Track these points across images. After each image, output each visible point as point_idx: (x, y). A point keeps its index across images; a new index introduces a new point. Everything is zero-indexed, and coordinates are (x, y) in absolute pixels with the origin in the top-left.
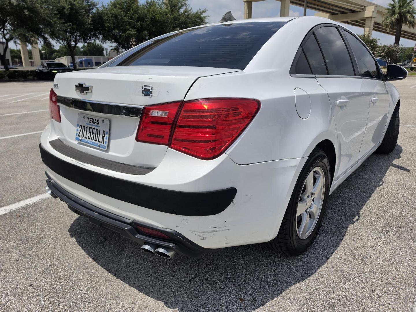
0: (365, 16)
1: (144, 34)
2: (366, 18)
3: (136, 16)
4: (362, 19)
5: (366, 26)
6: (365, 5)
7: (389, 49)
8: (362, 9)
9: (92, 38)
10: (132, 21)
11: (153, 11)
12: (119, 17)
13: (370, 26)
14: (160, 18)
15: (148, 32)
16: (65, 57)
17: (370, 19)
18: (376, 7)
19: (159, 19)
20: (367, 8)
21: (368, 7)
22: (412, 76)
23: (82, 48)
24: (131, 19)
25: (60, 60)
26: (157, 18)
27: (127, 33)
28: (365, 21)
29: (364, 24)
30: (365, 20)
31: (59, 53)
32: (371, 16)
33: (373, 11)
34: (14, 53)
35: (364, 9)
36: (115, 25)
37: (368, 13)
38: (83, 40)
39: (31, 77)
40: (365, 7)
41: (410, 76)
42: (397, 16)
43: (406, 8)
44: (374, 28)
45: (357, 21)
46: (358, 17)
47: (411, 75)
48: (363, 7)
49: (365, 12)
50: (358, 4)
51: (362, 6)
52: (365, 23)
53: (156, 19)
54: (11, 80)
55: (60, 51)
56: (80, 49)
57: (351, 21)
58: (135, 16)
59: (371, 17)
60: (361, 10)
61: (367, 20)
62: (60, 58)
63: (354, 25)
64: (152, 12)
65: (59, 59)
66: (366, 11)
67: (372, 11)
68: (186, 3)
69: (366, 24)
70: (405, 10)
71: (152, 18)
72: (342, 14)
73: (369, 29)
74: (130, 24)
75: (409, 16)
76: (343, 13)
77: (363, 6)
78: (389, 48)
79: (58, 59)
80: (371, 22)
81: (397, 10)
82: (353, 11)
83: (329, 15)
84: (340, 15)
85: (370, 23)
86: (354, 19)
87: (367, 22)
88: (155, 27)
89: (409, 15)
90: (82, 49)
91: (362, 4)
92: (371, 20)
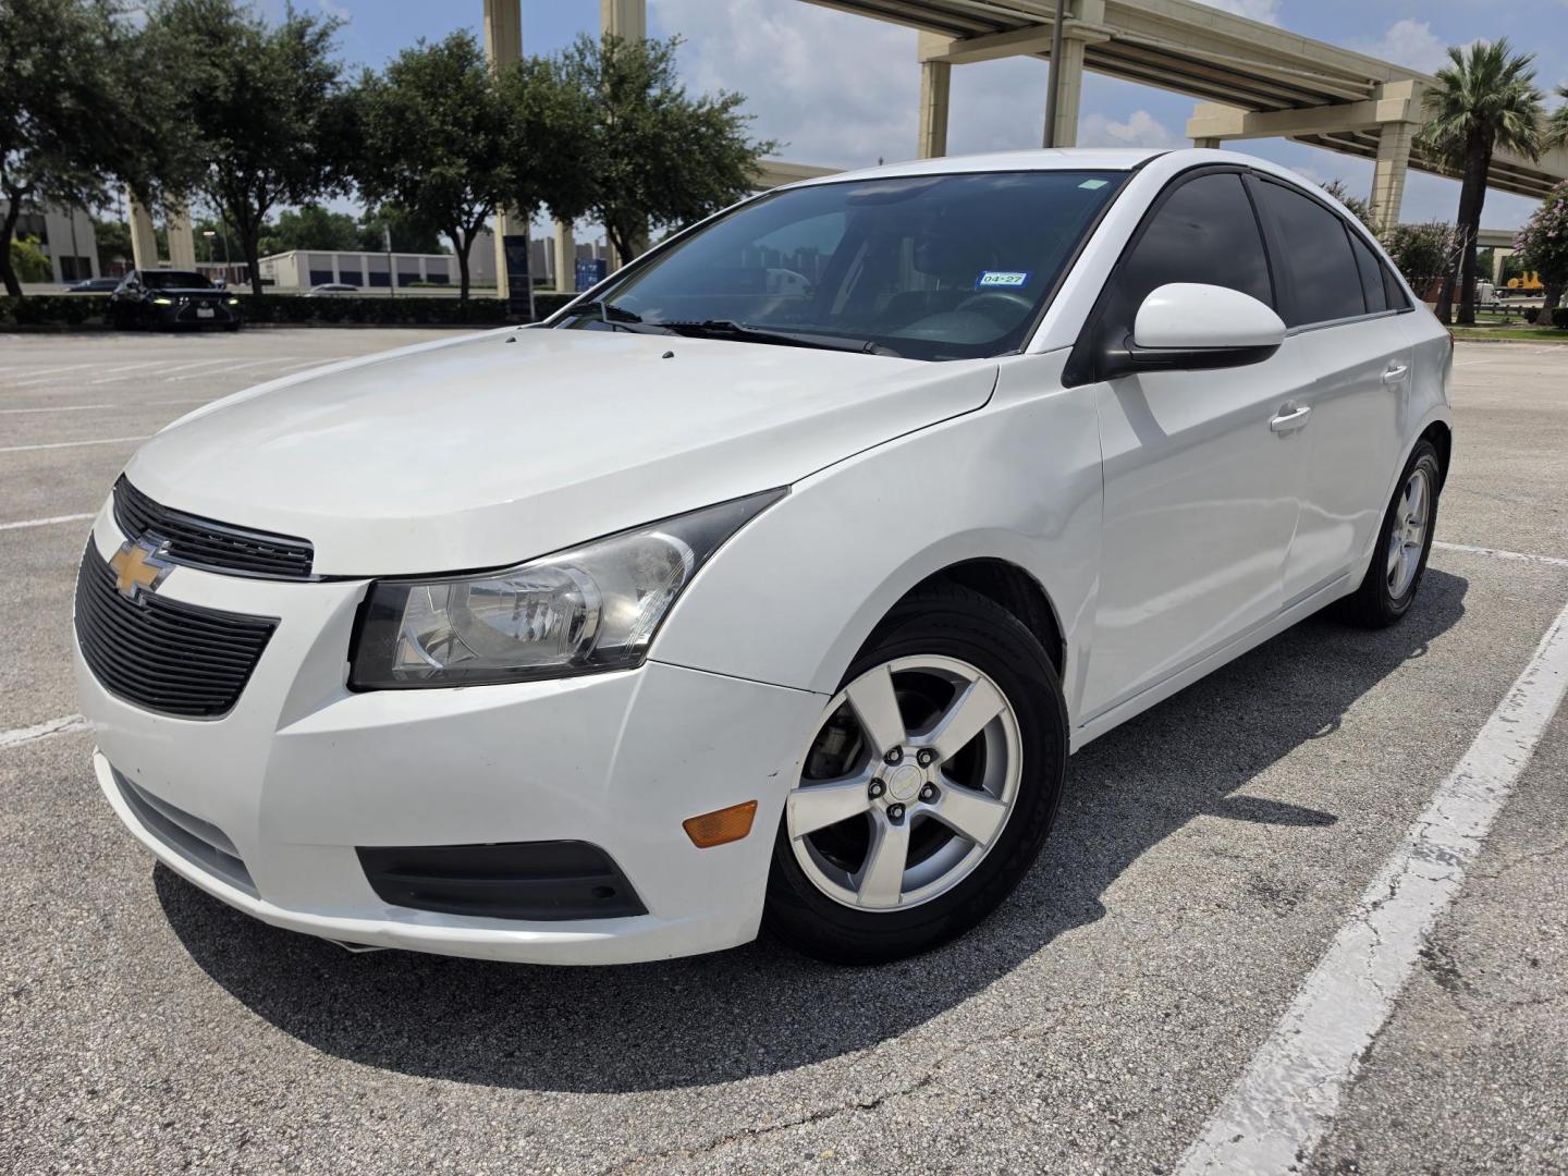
0: (1379, 119)
1: (498, 175)
2: (1384, 124)
3: (470, 114)
4: (1367, 129)
5: (1381, 153)
6: (1379, 79)
7: (1414, 242)
8: (1369, 92)
9: (322, 189)
10: (456, 129)
11: (534, 99)
12: (411, 117)
13: (1398, 154)
14: (555, 124)
15: (515, 169)
16: (291, 253)
17: (1398, 130)
18: (1421, 83)
19: (553, 126)
20: (1387, 89)
21: (1390, 84)
22: (1498, 341)
23: (361, 222)
24: (453, 125)
25: (274, 263)
26: (548, 121)
27: (435, 174)
28: (1378, 136)
29: (1376, 145)
30: (1377, 133)
31: (279, 239)
32: (1398, 117)
33: (1408, 102)
34: (111, 238)
35: (1373, 91)
36: (399, 144)
37: (1391, 105)
38: (288, 194)
39: (98, 320)
40: (1377, 83)
41: (1494, 341)
42: (1467, 120)
43: (1496, 91)
44: (1412, 159)
45: (1355, 139)
46: (1356, 121)
47: (1497, 336)
48: (1371, 87)
49: (1379, 102)
50: (1347, 72)
51: (1368, 81)
52: (1377, 143)
53: (545, 124)
54: (24, 326)
55: (284, 232)
56: (355, 225)
57: (1329, 135)
58: (465, 113)
59: (1402, 123)
60: (1364, 97)
61: (1385, 131)
62: (274, 257)
63: (1344, 149)
64: (530, 101)
65: (271, 260)
66: (1381, 98)
67: (1404, 99)
68: (669, 70)
69: (1381, 145)
70: (1493, 97)
71: (529, 122)
72: (1295, 108)
73: (1394, 168)
74: (449, 141)
75: (1510, 118)
76: (1297, 105)
77: (1372, 82)
78: (1416, 238)
79: (267, 258)
80: (1400, 140)
81: (1466, 96)
82: (1334, 101)
83: (1246, 112)
84: (1288, 114)
85: (1395, 145)
86: (1340, 127)
87: (1386, 141)
88: (539, 154)
89: (1508, 114)
90: (363, 227)
91: (1367, 75)
92: (1401, 134)
